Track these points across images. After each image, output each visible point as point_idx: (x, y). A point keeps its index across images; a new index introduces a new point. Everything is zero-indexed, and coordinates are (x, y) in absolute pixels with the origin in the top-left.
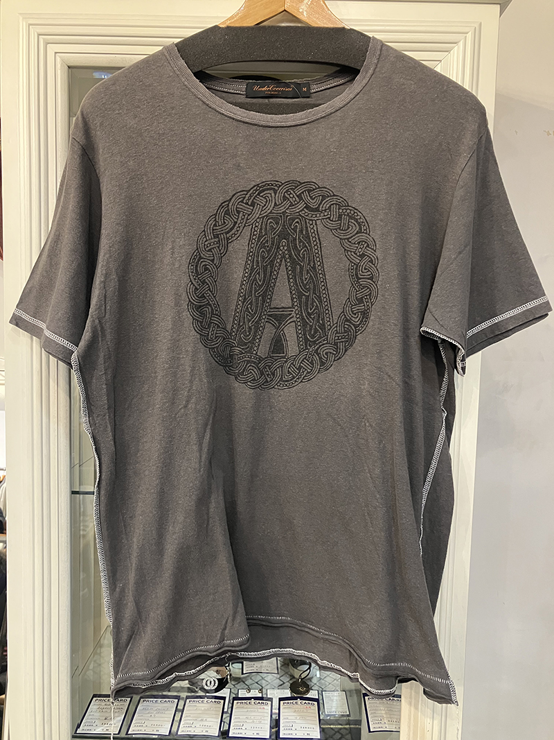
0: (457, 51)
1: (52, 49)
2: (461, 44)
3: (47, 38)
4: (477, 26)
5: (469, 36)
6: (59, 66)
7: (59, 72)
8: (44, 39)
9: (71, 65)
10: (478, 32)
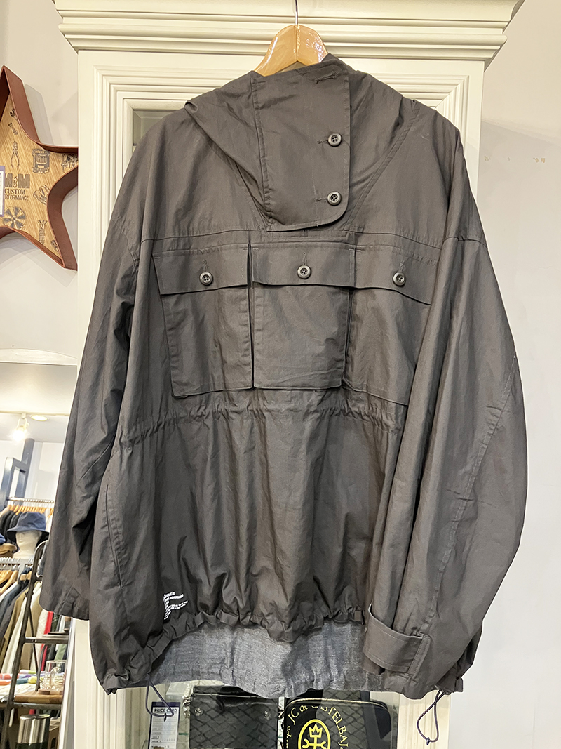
0: (449, 99)
1: (120, 95)
2: (452, 93)
3: (117, 87)
4: (465, 79)
5: (459, 87)
6: (126, 109)
7: (126, 113)
8: (114, 88)
9: (135, 108)
10: (466, 84)
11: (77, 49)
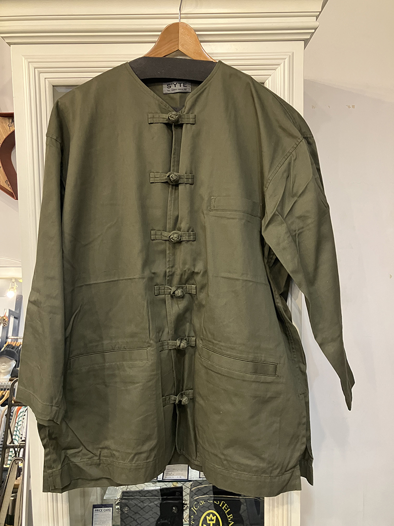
0: (280, 69)
1: (43, 76)
2: (282, 65)
4: (291, 54)
5: (287, 61)
6: (47, 86)
7: (47, 89)
8: (38, 71)
9: (54, 85)
10: (292, 58)
11: (10, 44)
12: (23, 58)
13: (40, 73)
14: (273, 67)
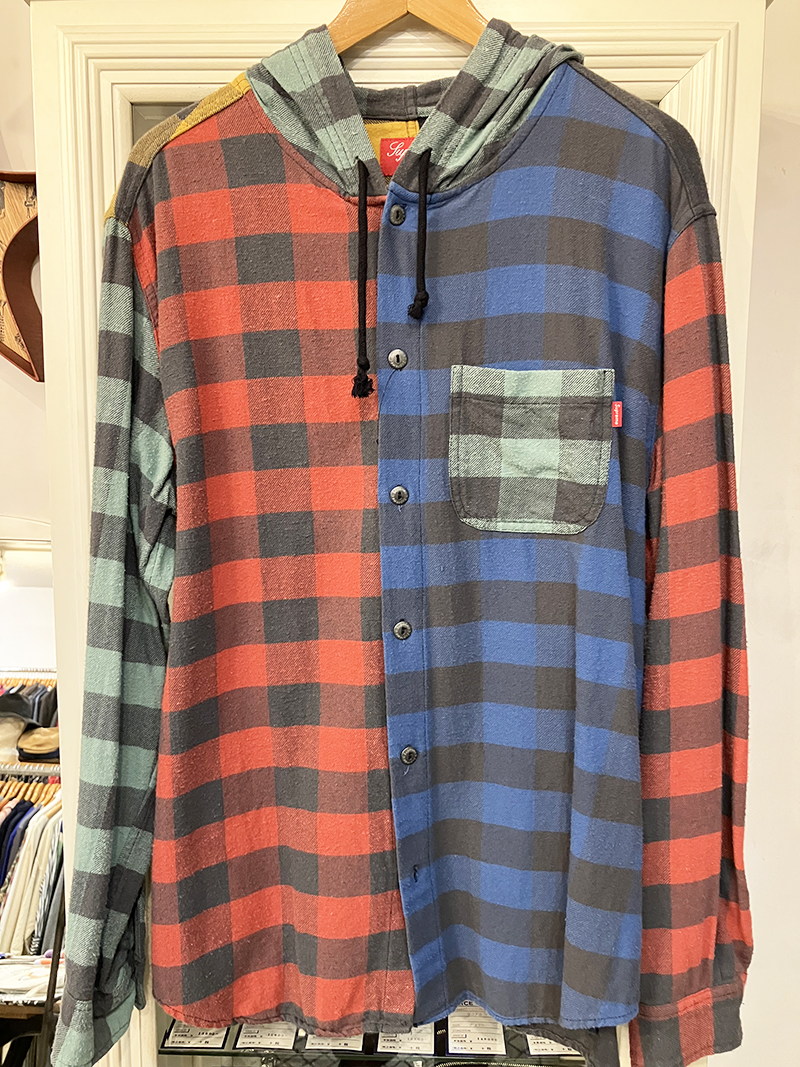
0: (702, 67)
1: (107, 78)
2: (709, 56)
3: (100, 63)
4: (732, 28)
5: (721, 44)
6: (117, 103)
7: (118, 111)
8: (95, 65)
9: (132, 101)
10: (733, 37)
12: (61, 33)
13: (100, 70)
14: (684, 60)
